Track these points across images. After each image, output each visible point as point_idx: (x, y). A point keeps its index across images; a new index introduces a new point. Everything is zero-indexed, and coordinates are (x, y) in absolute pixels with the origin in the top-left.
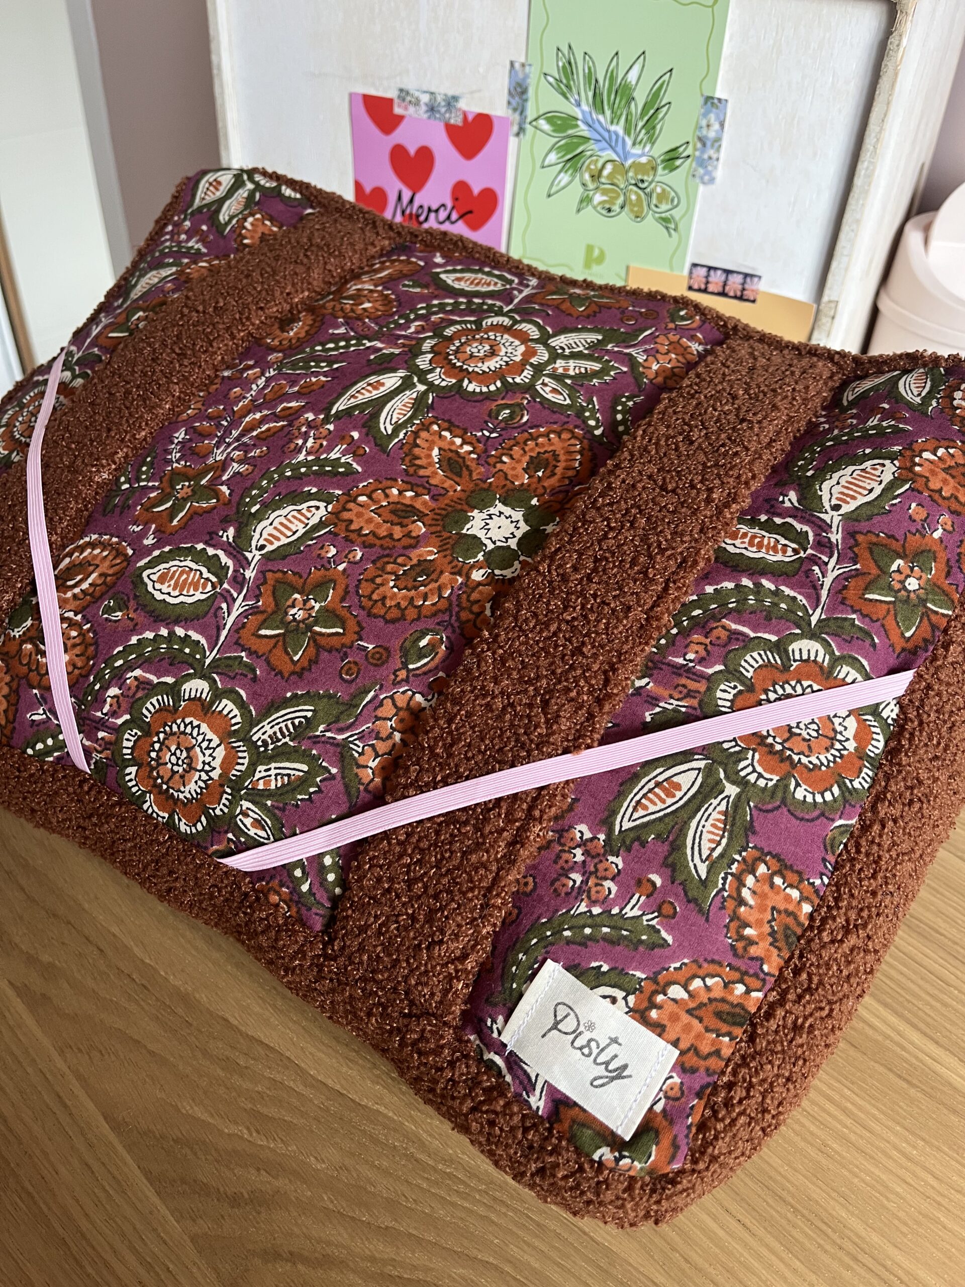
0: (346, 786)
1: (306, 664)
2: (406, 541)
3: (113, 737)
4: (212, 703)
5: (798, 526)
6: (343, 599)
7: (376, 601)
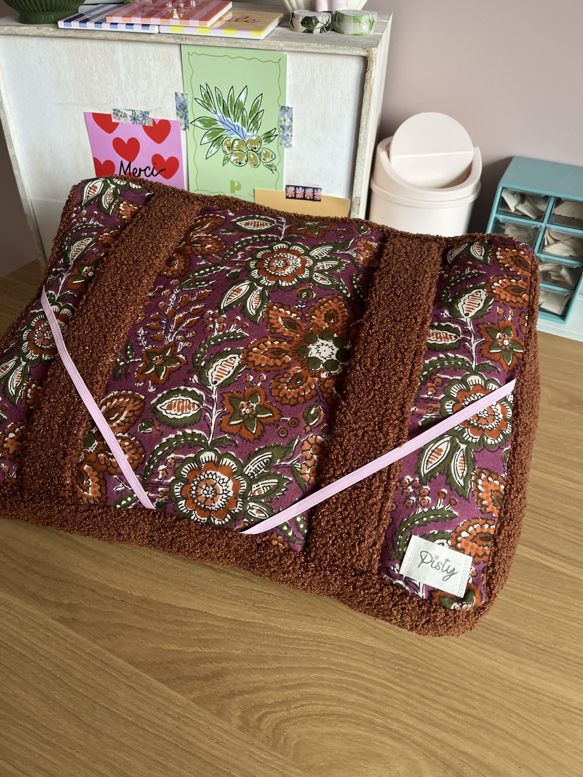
0: (299, 484)
1: (260, 433)
2: (284, 366)
3: (168, 489)
4: (219, 461)
5: (453, 325)
6: (266, 400)
7: (282, 397)
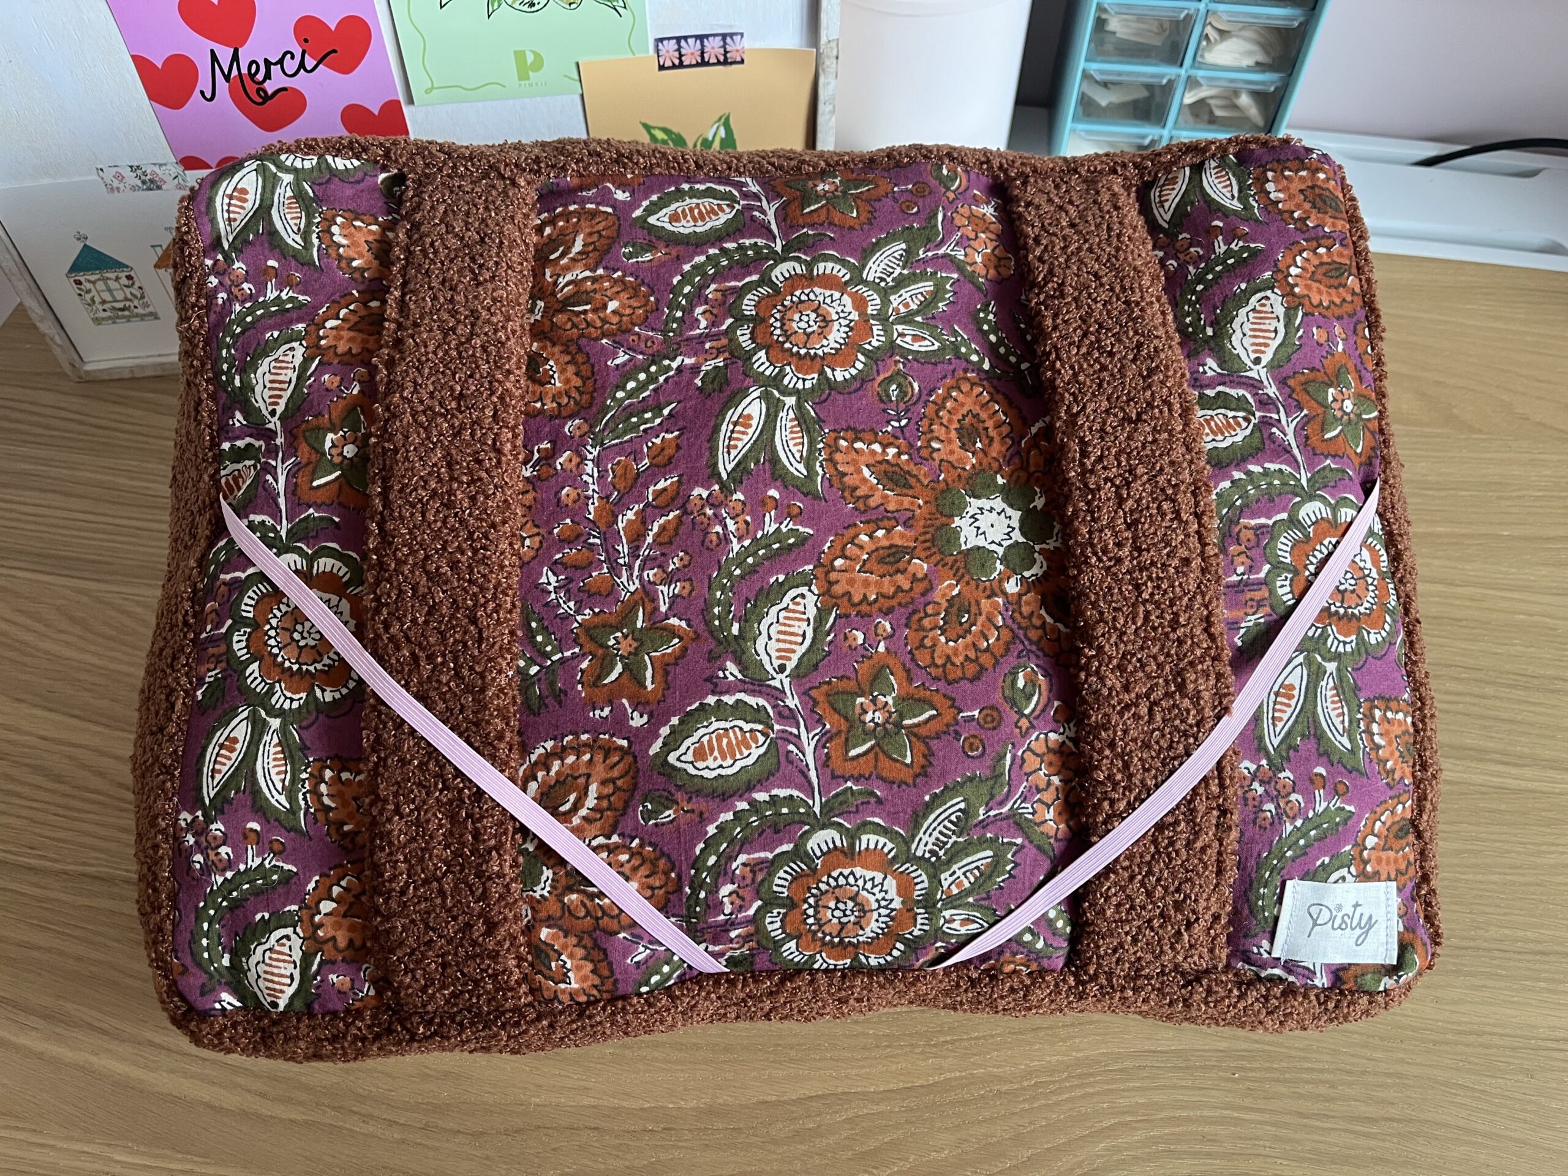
0: (1039, 848)
1: (923, 761)
2: (919, 588)
3: (751, 929)
4: (852, 846)
5: (1233, 392)
6: (910, 680)
7: (944, 665)
